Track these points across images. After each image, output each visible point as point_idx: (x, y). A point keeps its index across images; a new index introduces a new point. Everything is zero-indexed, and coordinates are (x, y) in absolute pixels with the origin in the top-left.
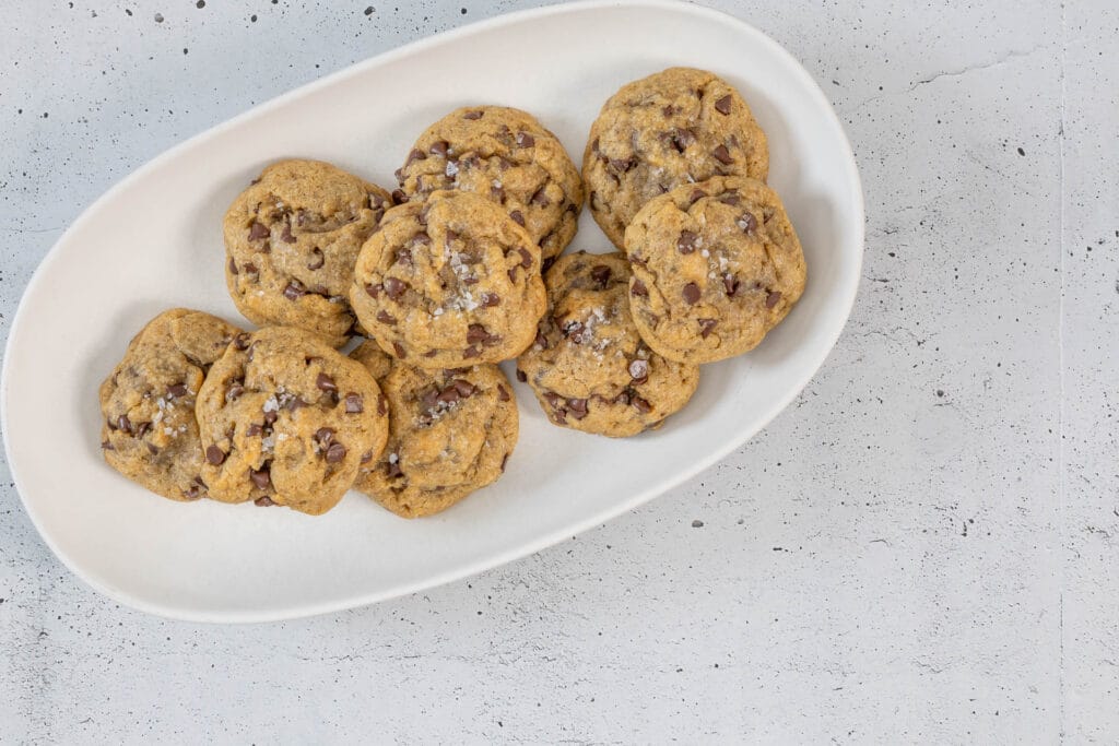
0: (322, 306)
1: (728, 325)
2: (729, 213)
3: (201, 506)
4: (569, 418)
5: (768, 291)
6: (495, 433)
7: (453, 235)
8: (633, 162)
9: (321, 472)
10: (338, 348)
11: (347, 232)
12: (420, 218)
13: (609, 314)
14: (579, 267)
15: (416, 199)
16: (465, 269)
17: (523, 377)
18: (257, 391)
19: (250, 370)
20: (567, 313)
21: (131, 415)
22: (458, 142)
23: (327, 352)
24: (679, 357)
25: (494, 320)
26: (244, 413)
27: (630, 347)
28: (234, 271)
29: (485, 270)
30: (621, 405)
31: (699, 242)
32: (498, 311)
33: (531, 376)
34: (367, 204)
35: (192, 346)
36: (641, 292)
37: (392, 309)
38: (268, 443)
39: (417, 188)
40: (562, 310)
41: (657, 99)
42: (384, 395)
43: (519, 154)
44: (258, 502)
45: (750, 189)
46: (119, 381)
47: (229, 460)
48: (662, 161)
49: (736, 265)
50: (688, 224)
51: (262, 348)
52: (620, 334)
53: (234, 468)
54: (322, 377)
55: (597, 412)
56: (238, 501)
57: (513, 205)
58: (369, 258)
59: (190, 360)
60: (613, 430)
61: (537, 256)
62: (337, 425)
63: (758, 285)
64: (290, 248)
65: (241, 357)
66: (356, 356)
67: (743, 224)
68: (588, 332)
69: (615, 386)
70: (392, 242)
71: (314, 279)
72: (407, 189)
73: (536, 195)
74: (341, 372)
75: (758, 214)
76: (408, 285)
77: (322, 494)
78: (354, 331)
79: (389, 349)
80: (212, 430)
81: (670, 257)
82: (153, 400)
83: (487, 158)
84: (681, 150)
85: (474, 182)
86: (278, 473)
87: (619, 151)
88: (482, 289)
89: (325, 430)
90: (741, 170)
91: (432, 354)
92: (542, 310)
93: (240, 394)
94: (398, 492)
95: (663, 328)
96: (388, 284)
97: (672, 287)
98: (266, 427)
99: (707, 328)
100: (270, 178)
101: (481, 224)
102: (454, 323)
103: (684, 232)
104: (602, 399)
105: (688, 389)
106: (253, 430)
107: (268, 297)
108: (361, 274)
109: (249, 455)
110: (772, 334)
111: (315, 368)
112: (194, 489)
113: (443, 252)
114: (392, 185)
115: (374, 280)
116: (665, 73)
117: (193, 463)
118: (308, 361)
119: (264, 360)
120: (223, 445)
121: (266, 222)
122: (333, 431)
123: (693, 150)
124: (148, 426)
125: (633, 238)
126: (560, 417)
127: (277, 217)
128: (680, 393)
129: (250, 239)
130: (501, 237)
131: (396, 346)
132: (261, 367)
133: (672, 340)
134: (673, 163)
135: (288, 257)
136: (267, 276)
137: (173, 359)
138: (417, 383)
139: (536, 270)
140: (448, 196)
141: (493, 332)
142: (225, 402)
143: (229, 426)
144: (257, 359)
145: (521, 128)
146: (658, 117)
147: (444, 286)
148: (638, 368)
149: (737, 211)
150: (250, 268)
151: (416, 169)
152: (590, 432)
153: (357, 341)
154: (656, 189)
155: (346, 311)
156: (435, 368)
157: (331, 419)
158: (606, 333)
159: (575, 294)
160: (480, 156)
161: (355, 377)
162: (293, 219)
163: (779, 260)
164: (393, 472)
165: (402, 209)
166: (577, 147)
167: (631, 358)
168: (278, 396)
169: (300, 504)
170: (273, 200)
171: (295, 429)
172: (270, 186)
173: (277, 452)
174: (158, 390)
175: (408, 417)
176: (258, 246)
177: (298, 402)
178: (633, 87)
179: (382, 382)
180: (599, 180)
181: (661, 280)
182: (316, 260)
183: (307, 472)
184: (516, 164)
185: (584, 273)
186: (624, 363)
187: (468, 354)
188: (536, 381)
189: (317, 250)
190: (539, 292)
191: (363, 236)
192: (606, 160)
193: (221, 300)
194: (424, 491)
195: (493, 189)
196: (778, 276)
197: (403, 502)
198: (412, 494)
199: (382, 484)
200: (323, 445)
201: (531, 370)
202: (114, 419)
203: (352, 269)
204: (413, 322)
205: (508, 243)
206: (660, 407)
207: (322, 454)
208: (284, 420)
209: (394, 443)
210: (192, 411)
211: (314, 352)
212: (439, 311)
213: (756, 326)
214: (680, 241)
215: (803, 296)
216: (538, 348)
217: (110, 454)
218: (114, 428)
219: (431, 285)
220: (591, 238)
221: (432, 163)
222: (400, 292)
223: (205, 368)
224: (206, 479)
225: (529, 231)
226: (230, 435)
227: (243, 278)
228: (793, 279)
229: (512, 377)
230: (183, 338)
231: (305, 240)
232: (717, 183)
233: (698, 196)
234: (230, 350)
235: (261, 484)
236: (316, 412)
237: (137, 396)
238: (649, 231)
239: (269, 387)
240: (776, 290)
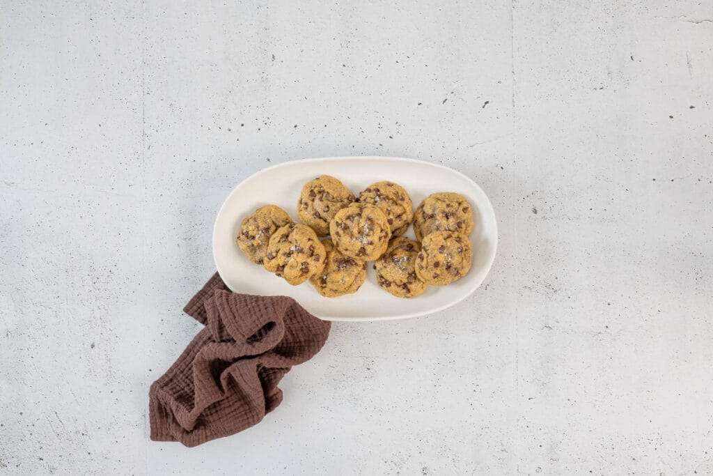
1: (442, 277)
2: (457, 245)
3: (261, 267)
4: (384, 286)
5: (458, 271)
6: (358, 279)
7: (369, 219)
8: (432, 216)
9: (299, 274)
11: (339, 205)
12: (361, 209)
13: (408, 259)
14: (404, 242)
15: (363, 203)
16: (367, 230)
17: (375, 267)
18: (290, 242)
19: (291, 235)
20: (396, 254)
21: (249, 233)
22: (382, 191)
23: (316, 239)
24: (424, 281)
25: (369, 249)
26: (284, 248)
27: (411, 272)
28: (301, 203)
29: (374, 233)
30: (401, 288)
31: (445, 251)
32: (371, 247)
33: (377, 268)
34: (348, 198)
35: (276, 219)
36: (422, 258)
37: (341, 232)
38: (288, 259)
39: (365, 200)
40: (394, 253)
41: (446, 200)
42: (327, 257)
43: (399, 202)
44: (277, 275)
45: (467, 241)
46: (250, 220)
47: (274, 260)
48: (440, 220)
49: (452, 261)
50: (444, 244)
51: (297, 230)
52: (409, 267)
53: (274, 262)
54: (311, 246)
55: (393, 286)
56: (272, 271)
57: (391, 217)
58: (342, 214)
59: (274, 223)
60: (396, 294)
62: (310, 263)
63: (456, 269)
64: (320, 203)
65: (290, 230)
67: (459, 250)
68: (400, 263)
69: (401, 281)
70: (350, 213)
71: (323, 215)
72: (362, 199)
73: (399, 216)
74: (317, 247)
75: (464, 248)
76: (349, 227)
77: (297, 280)
79: (335, 243)
80: (272, 247)
81: (435, 252)
82: (258, 231)
83: (389, 199)
84: (448, 218)
85: (382, 205)
86: (286, 269)
87: (429, 211)
88: (370, 239)
89: (306, 262)
90: (463, 232)
91: (347, 250)
93: (285, 241)
94: (323, 287)
95: (423, 271)
96: (343, 225)
97: (431, 261)
98: (289, 254)
99: (436, 276)
100: (322, 180)
101: (378, 219)
102: (358, 245)
103: (442, 246)
104: (396, 284)
105: (421, 291)
106: (284, 254)
107: (308, 215)
108: (337, 218)
109: (281, 260)
110: (454, 282)
111: (310, 243)
112: (260, 262)
113: (364, 223)
114: (357, 196)
115: (340, 222)
116: (451, 193)
117: (261, 254)
118: (309, 240)
119: (297, 234)
120: (274, 254)
121: (316, 192)
122: (308, 264)
123: (451, 220)
124: (254, 238)
125: (426, 241)
126: (381, 284)
127: (320, 192)
129: (310, 195)
130: (382, 226)
131: (337, 243)
132: (294, 236)
133: (424, 274)
134: (444, 222)
135: (319, 205)
136: (310, 209)
137: (269, 221)
138: (340, 257)
139: (388, 239)
141: (368, 252)
142: (280, 241)
143: (278, 249)
144: (294, 233)
145: (403, 194)
146: (444, 206)
147: (359, 233)
148: (411, 279)
149: (459, 245)
150: (306, 204)
151: (366, 194)
152: (388, 291)
154: (435, 227)
157: (309, 261)
158: (405, 265)
159: (400, 250)
160: (387, 197)
161: (321, 250)
162: (324, 195)
163: (464, 263)
164: (323, 281)
165: (357, 204)
166: (417, 204)
167: (409, 275)
168: (296, 246)
169: (288, 280)
170: (321, 186)
171: (297, 259)
172: (321, 182)
173: (289, 263)
174: (261, 228)
175: (333, 266)
176: (311, 198)
177: (301, 251)
178: (441, 194)
179: (328, 253)
180: (420, 218)
181: (429, 257)
182: (326, 209)
183: (296, 272)
184: (397, 204)
185: (405, 244)
186: (407, 276)
187: (358, 255)
188: (379, 271)
189: (328, 207)
191: (343, 207)
192: (424, 212)
194: (331, 290)
195: (387, 210)
196: (462, 268)
197: (324, 291)
198: (327, 290)
199: (319, 283)
200: (303, 267)
201: (378, 266)
202: (244, 231)
203: (335, 216)
204: (345, 239)
205: (383, 228)
206: (412, 292)
207: (302, 269)
208: (295, 255)
209: (326, 273)
210: (268, 238)
211: (311, 238)
212: (354, 239)
213: (450, 280)
214: (440, 249)
215: (466, 275)
216: (382, 260)
217: (239, 241)
218: (243, 234)
219: (355, 231)
220: (411, 233)
221: (372, 194)
222: (346, 228)
223: (278, 228)
224: (265, 262)
226: (277, 252)
227: (303, 206)
228: (467, 270)
231: (326, 202)
232: (456, 234)
233: (449, 237)
234: (287, 226)
235: (280, 270)
236: (305, 256)
237: (254, 228)
238: (432, 241)
239: (294, 242)
240: (460, 271)
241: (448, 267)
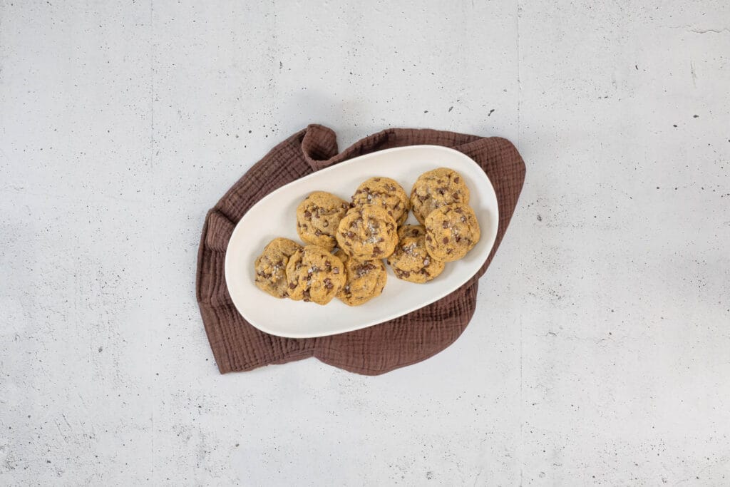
0: (327, 239)
1: (456, 251)
2: (459, 216)
3: (286, 300)
4: (403, 277)
5: (469, 240)
6: (380, 281)
7: (370, 219)
8: (427, 197)
9: (325, 292)
10: (331, 252)
11: (336, 215)
12: (360, 213)
13: (418, 245)
14: (408, 230)
15: (358, 206)
16: (374, 230)
17: (389, 263)
18: (306, 266)
19: (304, 259)
20: (405, 244)
21: (265, 271)
22: (372, 188)
23: (328, 254)
24: (440, 260)
25: (382, 246)
26: (302, 273)
27: (424, 256)
28: (299, 226)
29: (380, 230)
30: (420, 274)
31: (449, 225)
32: (384, 243)
33: (392, 263)
34: (342, 207)
35: (285, 250)
36: (429, 239)
37: (350, 241)
38: (309, 282)
39: (358, 202)
40: (403, 243)
41: (436, 177)
42: (345, 268)
43: (391, 193)
44: (305, 300)
45: (465, 209)
46: (262, 260)
47: (297, 288)
48: (436, 198)
49: (460, 232)
50: (446, 219)
51: (308, 252)
52: (421, 252)
53: (298, 290)
54: (327, 262)
55: (412, 276)
56: (299, 300)
57: (389, 209)
58: (343, 224)
59: (284, 254)
60: (418, 281)
61: (396, 226)
62: (331, 278)
63: (466, 239)
64: (318, 220)
65: (301, 255)
66: (336, 255)
67: (462, 219)
68: (411, 250)
69: (419, 268)
70: (351, 220)
71: (324, 230)
72: (355, 203)
73: (396, 206)
74: (333, 261)
75: (467, 216)
76: (355, 234)
77: (325, 299)
78: (336, 245)
79: (348, 253)
80: (291, 277)
81: (440, 229)
82: (272, 267)
83: (381, 194)
84: (443, 194)
85: (377, 201)
86: (312, 292)
87: (422, 193)
88: (379, 236)
89: (327, 279)
90: (461, 201)
91: (361, 256)
92: (397, 243)
93: (300, 266)
94: (348, 298)
95: (435, 251)
96: (349, 234)
97: (440, 239)
98: (309, 277)
99: (449, 252)
100: (312, 197)
101: (379, 216)
102: (371, 247)
103: (445, 221)
104: (414, 272)
105: (440, 270)
106: (305, 279)
107: (310, 235)
108: (340, 229)
109: (303, 286)
110: (468, 253)
111: (324, 259)
112: (284, 295)
113: (367, 224)
114: (350, 201)
115: (345, 232)
116: (438, 169)
117: (284, 287)
118: (322, 256)
119: (309, 256)
120: (295, 283)
121: (310, 211)
122: (330, 280)
123: (447, 194)
124: (270, 275)
125: (428, 222)
126: (400, 277)
127: (314, 210)
128: (439, 271)
129: (305, 216)
130: (385, 220)
131: (350, 253)
132: (307, 258)
133: (438, 255)
134: (440, 198)
135: (317, 223)
136: (310, 228)
137: (279, 254)
138: (356, 264)
139: (395, 231)
140: (370, 206)
141: (381, 250)
142: (295, 269)
143: (297, 277)
144: (306, 255)
145: (392, 185)
146: (436, 183)
147: (367, 235)
148: (426, 262)
149: (461, 215)
150: (305, 226)
151: (358, 196)
152: (410, 281)
153: (337, 250)
154: (434, 206)
155: (335, 240)
156: (362, 260)
157: (329, 276)
158: (417, 251)
159: (407, 238)
160: (379, 193)
161: (337, 262)
162: (319, 211)
163: (473, 230)
164: (347, 292)
165: (354, 209)
166: (409, 190)
167: (424, 259)
168: (312, 268)
169: (318, 302)
170: (313, 204)
171: (318, 279)
172: (312, 199)
173: (312, 286)
174: (274, 263)
175: (353, 275)
176: (307, 219)
177: (318, 270)
178: (428, 173)
179: (345, 263)
180: (416, 202)
181: (436, 236)
182: (326, 224)
183: (321, 292)
184: (390, 196)
185: (410, 231)
186: (422, 260)
187: (373, 256)
188: (394, 265)
189: (326, 221)
190: (396, 237)
191: (341, 217)
192: (419, 196)
193: (294, 235)
194: (357, 298)
195: (383, 204)
196: (472, 236)
197: (350, 301)
198: (353, 299)
199: (343, 295)
200: (327, 284)
201: (392, 261)
202: (260, 272)
203: (337, 227)
204: (357, 246)
205: (387, 222)
206: (432, 275)
207: (326, 286)
208: (314, 276)
209: (348, 283)
210: (284, 271)
211: (324, 253)
212: (365, 243)
213: (464, 251)
214: (443, 224)
215: (479, 241)
216: (395, 254)
217: (258, 283)
218: (259, 275)
219: (363, 234)
220: (412, 220)
221: (363, 195)
222: (352, 236)
223: (289, 257)
224: (289, 292)
225: (393, 217)
226: (297, 279)
227: (302, 229)
228: (477, 236)
229: (386, 263)
230: (282, 247)
231: (323, 218)
232: (454, 206)
233: (449, 210)
234: (297, 252)
235: (306, 295)
236: (324, 273)
237: (267, 266)
238: (433, 220)
239: (310, 264)
240: (471, 240)
241: (458, 239)
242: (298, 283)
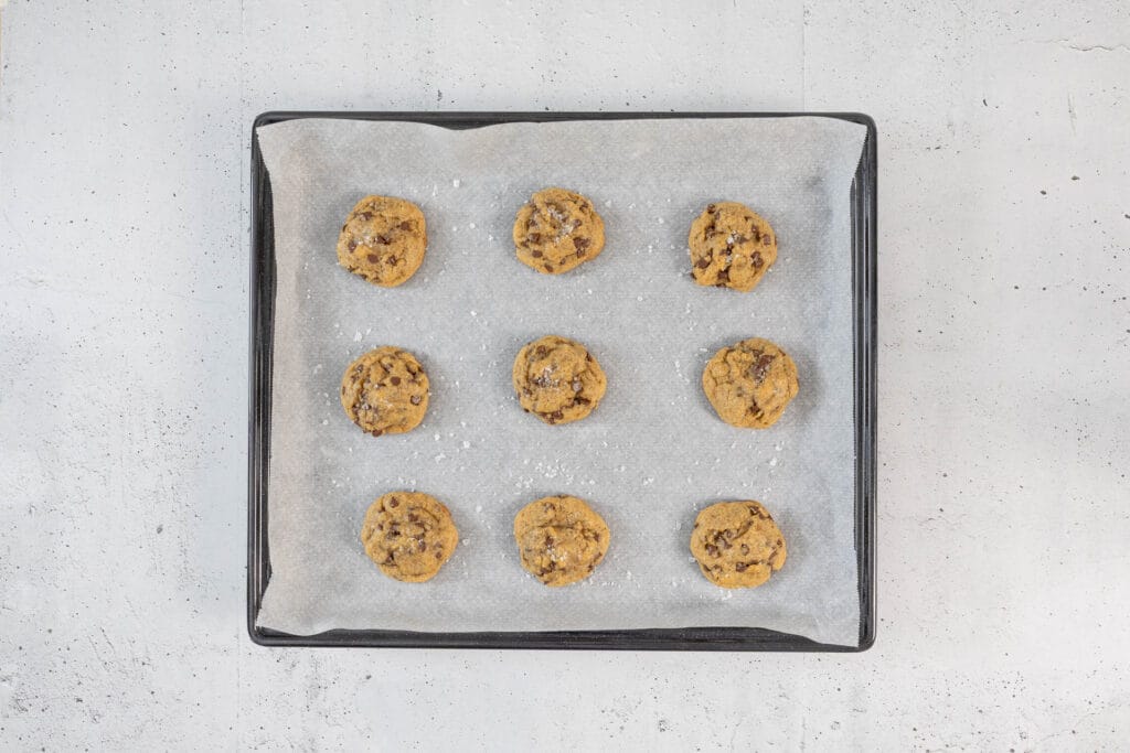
9: (752, 273)
18: (722, 233)
19: (717, 223)
23: (754, 215)
26: (718, 244)
38: (729, 258)
47: (710, 266)
51: (724, 213)
53: (712, 271)
54: (753, 227)
62: (761, 251)
65: (712, 216)
74: (761, 225)
77: (751, 284)
80: (700, 252)
86: (732, 274)
89: (756, 253)
93: (714, 234)
98: (729, 250)
106: (722, 253)
109: (721, 263)
111: (750, 222)
118: (746, 218)
119: (725, 218)
120: (708, 259)
132: (723, 222)
142: (706, 239)
143: (709, 250)
144: (721, 217)
157: (759, 247)
168: (733, 235)
169: (742, 289)
171: (742, 253)
173: (733, 263)
177: (742, 240)
183: (747, 272)
200: (755, 260)
207: (754, 264)
208: (737, 247)
211: (748, 215)
224: (697, 275)
226: (710, 253)
235: (723, 278)
236: (751, 243)
239: (728, 231)
242: (712, 260)
